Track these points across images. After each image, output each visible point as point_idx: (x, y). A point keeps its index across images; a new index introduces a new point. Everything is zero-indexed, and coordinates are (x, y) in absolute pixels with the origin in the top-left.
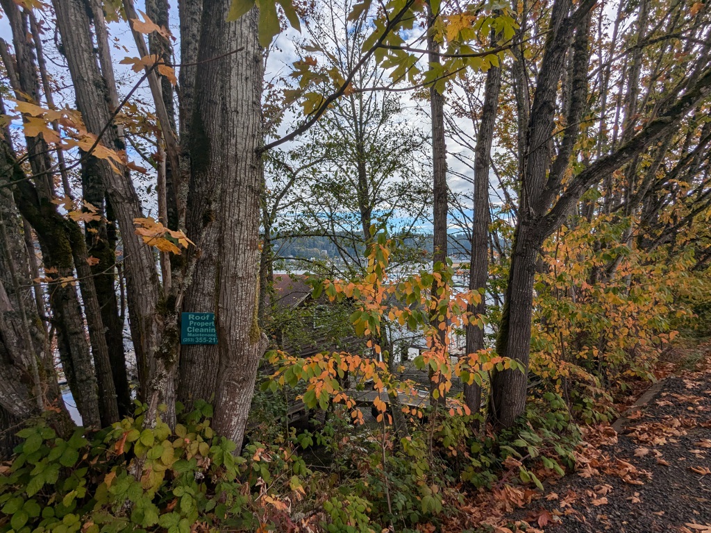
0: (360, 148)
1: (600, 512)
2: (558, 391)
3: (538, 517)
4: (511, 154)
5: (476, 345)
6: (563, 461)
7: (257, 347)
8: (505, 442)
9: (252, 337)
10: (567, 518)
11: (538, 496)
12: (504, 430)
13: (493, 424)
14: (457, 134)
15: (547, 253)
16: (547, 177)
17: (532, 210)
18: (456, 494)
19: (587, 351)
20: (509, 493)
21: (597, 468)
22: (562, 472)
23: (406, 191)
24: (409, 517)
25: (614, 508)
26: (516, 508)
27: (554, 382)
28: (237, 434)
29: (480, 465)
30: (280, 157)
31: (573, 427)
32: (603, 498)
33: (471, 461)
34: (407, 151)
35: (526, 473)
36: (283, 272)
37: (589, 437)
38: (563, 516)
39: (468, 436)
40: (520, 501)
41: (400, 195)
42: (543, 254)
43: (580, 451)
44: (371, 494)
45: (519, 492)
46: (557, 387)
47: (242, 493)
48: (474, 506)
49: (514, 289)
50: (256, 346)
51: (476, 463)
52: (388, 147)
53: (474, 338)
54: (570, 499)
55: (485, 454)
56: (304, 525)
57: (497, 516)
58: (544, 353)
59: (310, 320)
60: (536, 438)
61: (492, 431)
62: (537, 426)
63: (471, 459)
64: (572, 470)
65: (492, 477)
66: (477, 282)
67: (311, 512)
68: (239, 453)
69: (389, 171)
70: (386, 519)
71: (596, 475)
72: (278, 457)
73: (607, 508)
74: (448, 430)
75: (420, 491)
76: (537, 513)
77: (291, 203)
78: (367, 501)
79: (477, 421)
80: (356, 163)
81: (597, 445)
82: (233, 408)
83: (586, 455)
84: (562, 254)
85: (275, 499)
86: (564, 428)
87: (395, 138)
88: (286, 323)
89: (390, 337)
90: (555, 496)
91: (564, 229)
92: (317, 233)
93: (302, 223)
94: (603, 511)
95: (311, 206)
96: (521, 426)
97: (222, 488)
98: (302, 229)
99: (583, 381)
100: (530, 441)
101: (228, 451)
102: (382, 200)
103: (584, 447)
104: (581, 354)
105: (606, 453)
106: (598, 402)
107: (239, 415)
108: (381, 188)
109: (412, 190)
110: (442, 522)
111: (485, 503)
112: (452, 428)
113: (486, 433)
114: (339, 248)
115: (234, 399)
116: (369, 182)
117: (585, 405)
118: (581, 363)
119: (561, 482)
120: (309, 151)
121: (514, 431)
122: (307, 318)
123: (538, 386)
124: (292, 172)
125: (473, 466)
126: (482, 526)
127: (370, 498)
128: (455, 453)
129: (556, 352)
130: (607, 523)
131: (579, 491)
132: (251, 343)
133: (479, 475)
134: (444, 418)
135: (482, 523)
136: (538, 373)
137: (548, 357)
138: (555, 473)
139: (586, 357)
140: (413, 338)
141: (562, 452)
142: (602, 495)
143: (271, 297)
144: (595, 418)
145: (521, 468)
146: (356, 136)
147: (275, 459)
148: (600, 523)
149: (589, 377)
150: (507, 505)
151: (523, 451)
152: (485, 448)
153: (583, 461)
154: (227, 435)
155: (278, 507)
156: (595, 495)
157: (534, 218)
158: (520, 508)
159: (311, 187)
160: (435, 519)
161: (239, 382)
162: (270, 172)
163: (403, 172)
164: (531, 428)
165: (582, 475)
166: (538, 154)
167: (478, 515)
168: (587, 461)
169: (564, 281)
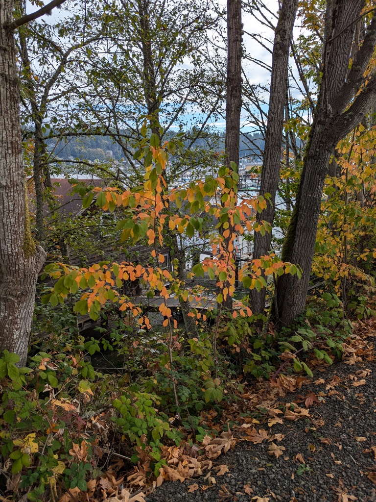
0: (144, 23)
1: (357, 392)
2: (337, 291)
3: (305, 399)
4: (317, 37)
5: (263, 250)
6: (333, 352)
7: (33, 261)
8: (284, 338)
9: (27, 250)
10: (330, 398)
11: (307, 382)
12: (284, 328)
13: (274, 323)
14: (258, 9)
15: (342, 155)
16: (350, 67)
17: (330, 107)
18: (237, 384)
19: (367, 254)
20: (283, 381)
21: (361, 356)
22: (330, 361)
23: (198, 81)
24: (194, 406)
25: (370, 388)
26: (288, 393)
27: (334, 283)
28: (21, 347)
29: (260, 359)
30: (44, 32)
31: (345, 322)
32: (362, 380)
33: (252, 356)
34: (200, 29)
35: (299, 363)
36: (61, 177)
37: (359, 331)
38: (327, 396)
39: (251, 334)
40: (292, 387)
41: (191, 87)
42: (337, 156)
43: (349, 343)
44: (160, 390)
45: (292, 380)
46: (336, 287)
47: (30, 400)
48: (253, 393)
49: (303, 194)
50: (32, 259)
51: (257, 357)
52: (178, 23)
53: (262, 244)
54: (335, 383)
55: (265, 350)
56: (94, 422)
57: (271, 400)
58: (328, 256)
59: (95, 230)
60: (311, 334)
61: (273, 329)
62: (314, 322)
63: (252, 354)
64: (339, 358)
65: (269, 368)
66: (268, 187)
67: (101, 410)
68: (25, 364)
69: (179, 55)
70: (173, 410)
71: (359, 362)
72: (66, 364)
73: (364, 388)
74: (233, 331)
75: (205, 384)
76: (305, 395)
77: (64, 93)
78: (156, 396)
79: (261, 320)
80: (140, 43)
81: (365, 337)
82: (13, 322)
83: (354, 346)
84: (356, 155)
85: (64, 402)
86: (338, 324)
87: (185, 12)
88: (69, 232)
89: (181, 245)
90: (322, 381)
91: (362, 128)
92: (97, 132)
93: (78, 119)
94: (360, 391)
95: (88, 98)
96: (299, 323)
97: (10, 397)
98: (79, 126)
99: (361, 281)
100: (305, 337)
101: (11, 364)
102: (171, 92)
103: (352, 339)
104: (362, 256)
105: (371, 343)
106: (371, 299)
107: (21, 328)
108: (170, 76)
109: (205, 79)
110: (223, 408)
111: (262, 390)
112: (237, 328)
113: (268, 331)
114: (124, 149)
115: (13, 313)
116: (155, 68)
117: (359, 302)
118: (361, 265)
119: (329, 369)
120: (81, 26)
121: (294, 328)
122: (92, 227)
123: (320, 287)
124: (62, 53)
125: (254, 360)
126: (258, 410)
127: (159, 393)
128: (238, 350)
129: (338, 255)
130: (362, 399)
131: (343, 375)
132: (27, 257)
133: (259, 367)
134: (230, 320)
135: (258, 406)
136: (320, 276)
137: (330, 260)
138: (325, 362)
139: (365, 259)
140: (204, 245)
141: (332, 344)
142: (362, 378)
143: (50, 205)
144: (366, 313)
145: (295, 360)
146: (140, 7)
147: (62, 367)
148: (356, 400)
149: (365, 277)
150: (281, 391)
151: (299, 345)
152: (266, 344)
153: (350, 351)
154: (10, 348)
155: (67, 409)
156: (356, 378)
157: (331, 116)
158: (292, 393)
159: (87, 73)
160: (217, 406)
161: (16, 297)
162: (34, 52)
163: (193, 56)
164: (309, 324)
165: (347, 362)
166: (343, 40)
167: (255, 400)
168: (353, 350)
169: (354, 185)
